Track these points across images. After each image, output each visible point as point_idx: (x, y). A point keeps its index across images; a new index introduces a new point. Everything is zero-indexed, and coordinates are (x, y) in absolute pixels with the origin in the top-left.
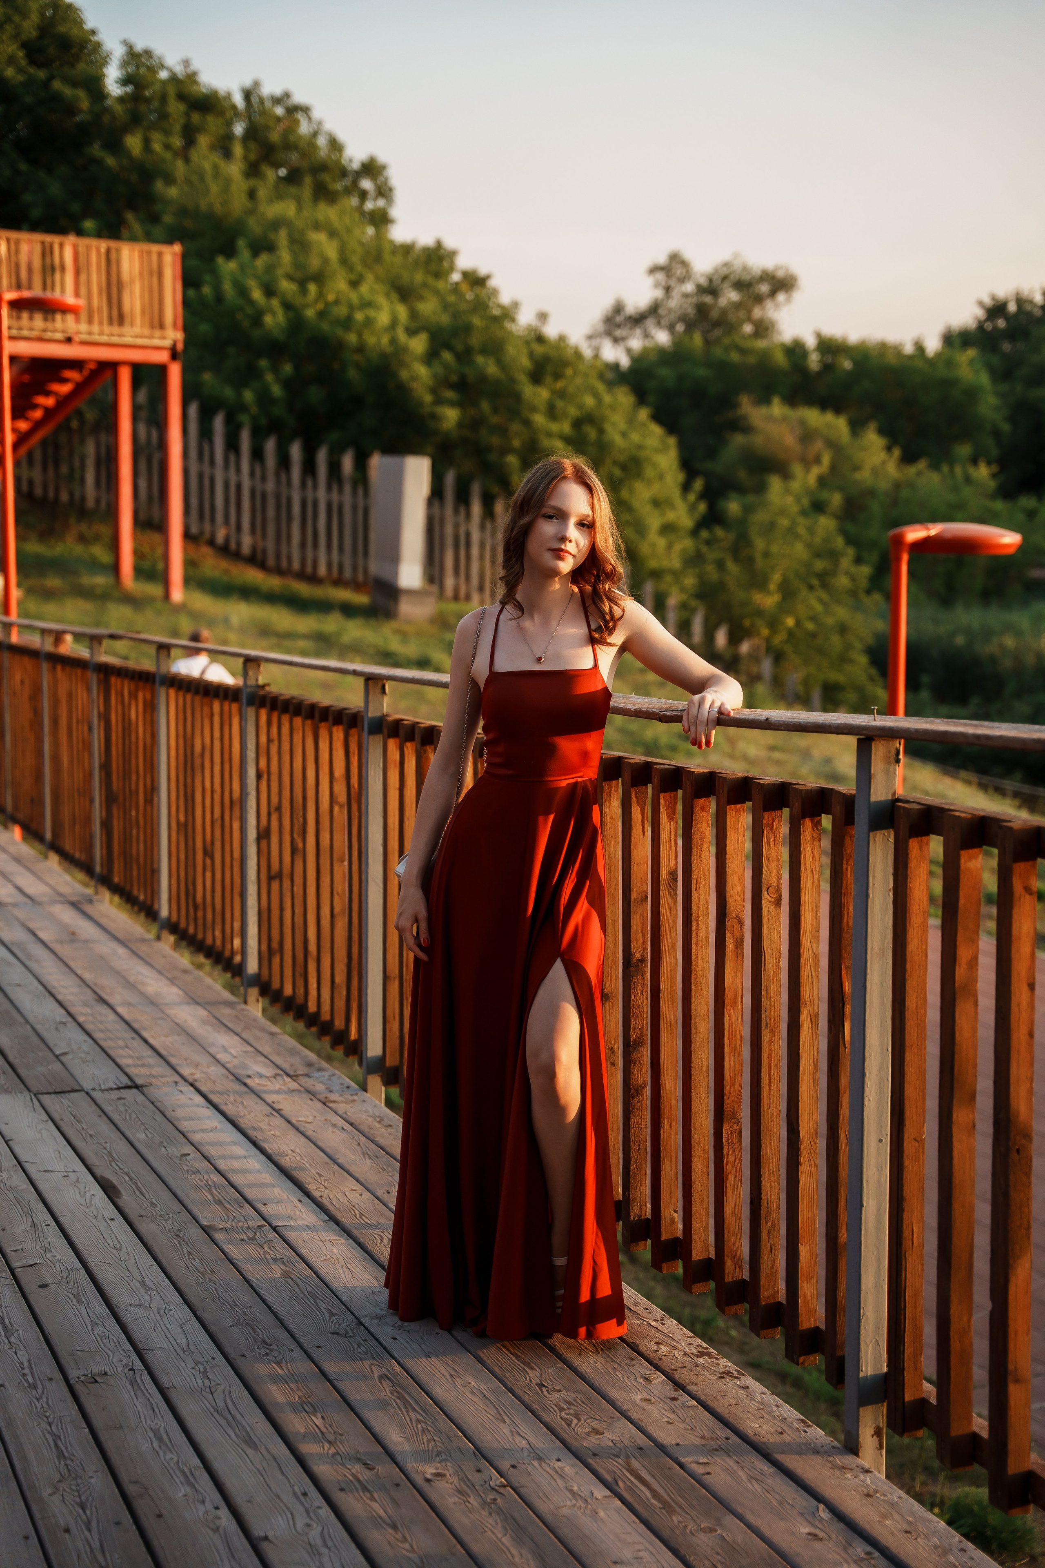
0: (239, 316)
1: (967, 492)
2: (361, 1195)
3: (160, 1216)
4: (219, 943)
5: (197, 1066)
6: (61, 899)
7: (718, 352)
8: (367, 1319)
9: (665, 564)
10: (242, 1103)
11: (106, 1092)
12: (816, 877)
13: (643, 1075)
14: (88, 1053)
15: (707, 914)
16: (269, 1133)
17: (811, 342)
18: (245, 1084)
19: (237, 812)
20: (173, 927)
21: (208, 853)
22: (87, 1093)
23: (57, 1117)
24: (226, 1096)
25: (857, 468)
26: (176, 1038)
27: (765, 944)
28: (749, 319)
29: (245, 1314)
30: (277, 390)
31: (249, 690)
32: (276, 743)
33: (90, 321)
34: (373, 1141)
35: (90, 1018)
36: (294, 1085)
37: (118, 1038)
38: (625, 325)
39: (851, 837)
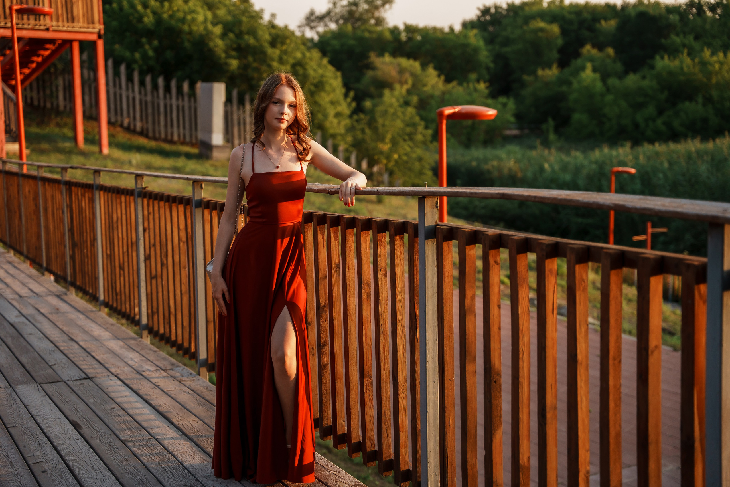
0: (131, 18)
1: (475, 95)
2: (197, 422)
3: (101, 437)
4: (128, 310)
5: (118, 367)
6: (51, 294)
7: (359, 33)
8: (200, 478)
9: (338, 131)
10: (140, 383)
11: (74, 382)
12: (402, 263)
13: (327, 359)
14: (65, 364)
15: (354, 283)
16: (153, 397)
17: (402, 27)
18: (142, 375)
19: (134, 248)
20: (106, 304)
21: (122, 268)
22: (65, 382)
23: (50, 394)
24: (132, 380)
25: (425, 85)
26: (109, 355)
27: (380, 295)
28: (373, 17)
29: (142, 479)
30: (151, 53)
31: (138, 190)
32: (152, 214)
33: (58, 20)
34: (203, 398)
35: (66, 348)
36: (165, 374)
37: (80, 357)
38: (315, 21)
39: (417, 243)
